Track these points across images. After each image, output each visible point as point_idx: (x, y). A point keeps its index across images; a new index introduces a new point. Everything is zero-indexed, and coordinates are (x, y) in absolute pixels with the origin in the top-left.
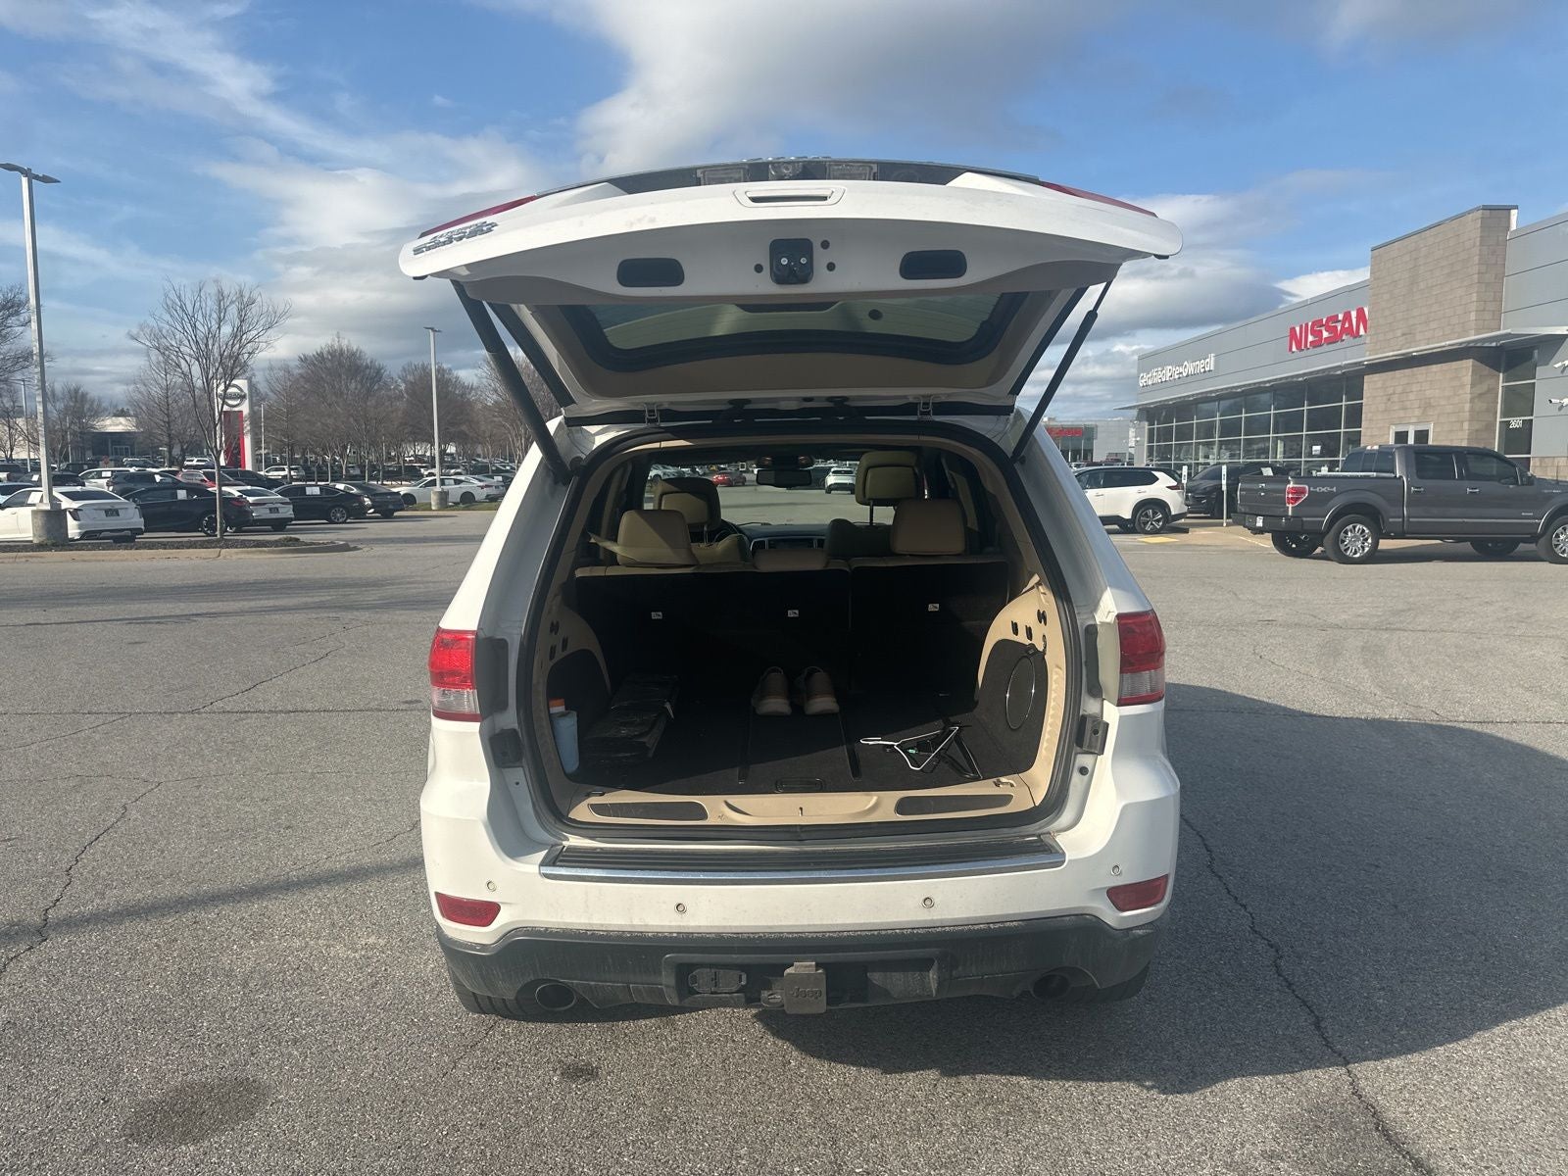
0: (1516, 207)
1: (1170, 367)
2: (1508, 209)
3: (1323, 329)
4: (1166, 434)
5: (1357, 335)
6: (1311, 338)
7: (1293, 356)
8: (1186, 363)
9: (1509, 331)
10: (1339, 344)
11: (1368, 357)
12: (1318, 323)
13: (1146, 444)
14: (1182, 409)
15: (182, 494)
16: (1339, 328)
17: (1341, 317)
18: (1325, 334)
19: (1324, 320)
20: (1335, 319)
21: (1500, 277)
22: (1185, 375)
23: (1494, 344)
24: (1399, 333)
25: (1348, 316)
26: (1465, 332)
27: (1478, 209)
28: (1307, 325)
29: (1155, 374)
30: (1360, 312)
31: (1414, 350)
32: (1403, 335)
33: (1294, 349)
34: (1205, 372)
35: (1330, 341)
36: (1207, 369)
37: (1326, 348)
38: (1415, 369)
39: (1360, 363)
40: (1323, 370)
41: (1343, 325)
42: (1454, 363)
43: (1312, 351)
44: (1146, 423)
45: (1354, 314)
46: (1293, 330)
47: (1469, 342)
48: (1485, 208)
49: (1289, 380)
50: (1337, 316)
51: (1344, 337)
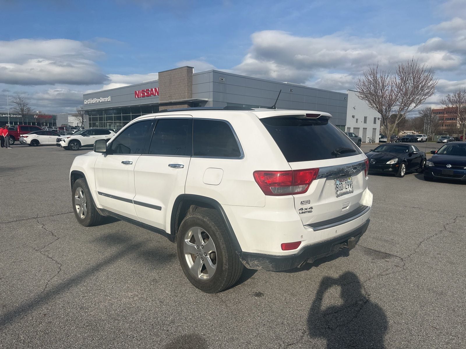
0: (194, 68)
1: (95, 99)
2: (192, 68)
3: (145, 92)
4: (95, 119)
5: (155, 95)
6: (141, 95)
7: (136, 99)
8: (101, 98)
9: (197, 98)
10: (150, 97)
11: (159, 102)
12: (143, 91)
13: (88, 122)
14: (100, 112)
16: (150, 93)
17: (150, 90)
18: (146, 94)
19: (145, 90)
20: (148, 90)
21: (192, 85)
22: (101, 102)
23: (191, 101)
24: (167, 96)
25: (152, 90)
26: (185, 98)
27: (186, 67)
28: (140, 91)
29: (90, 100)
30: (156, 89)
31: (172, 101)
32: (169, 97)
33: (137, 97)
34: (108, 101)
35: (147, 96)
37: (146, 98)
38: (173, 106)
39: (158, 103)
40: (147, 104)
41: (151, 93)
42: (182, 105)
43: (142, 98)
44: (88, 116)
45: (154, 90)
46: (136, 92)
47: (186, 100)
48: (188, 67)
50: (149, 90)
51: (151, 95)
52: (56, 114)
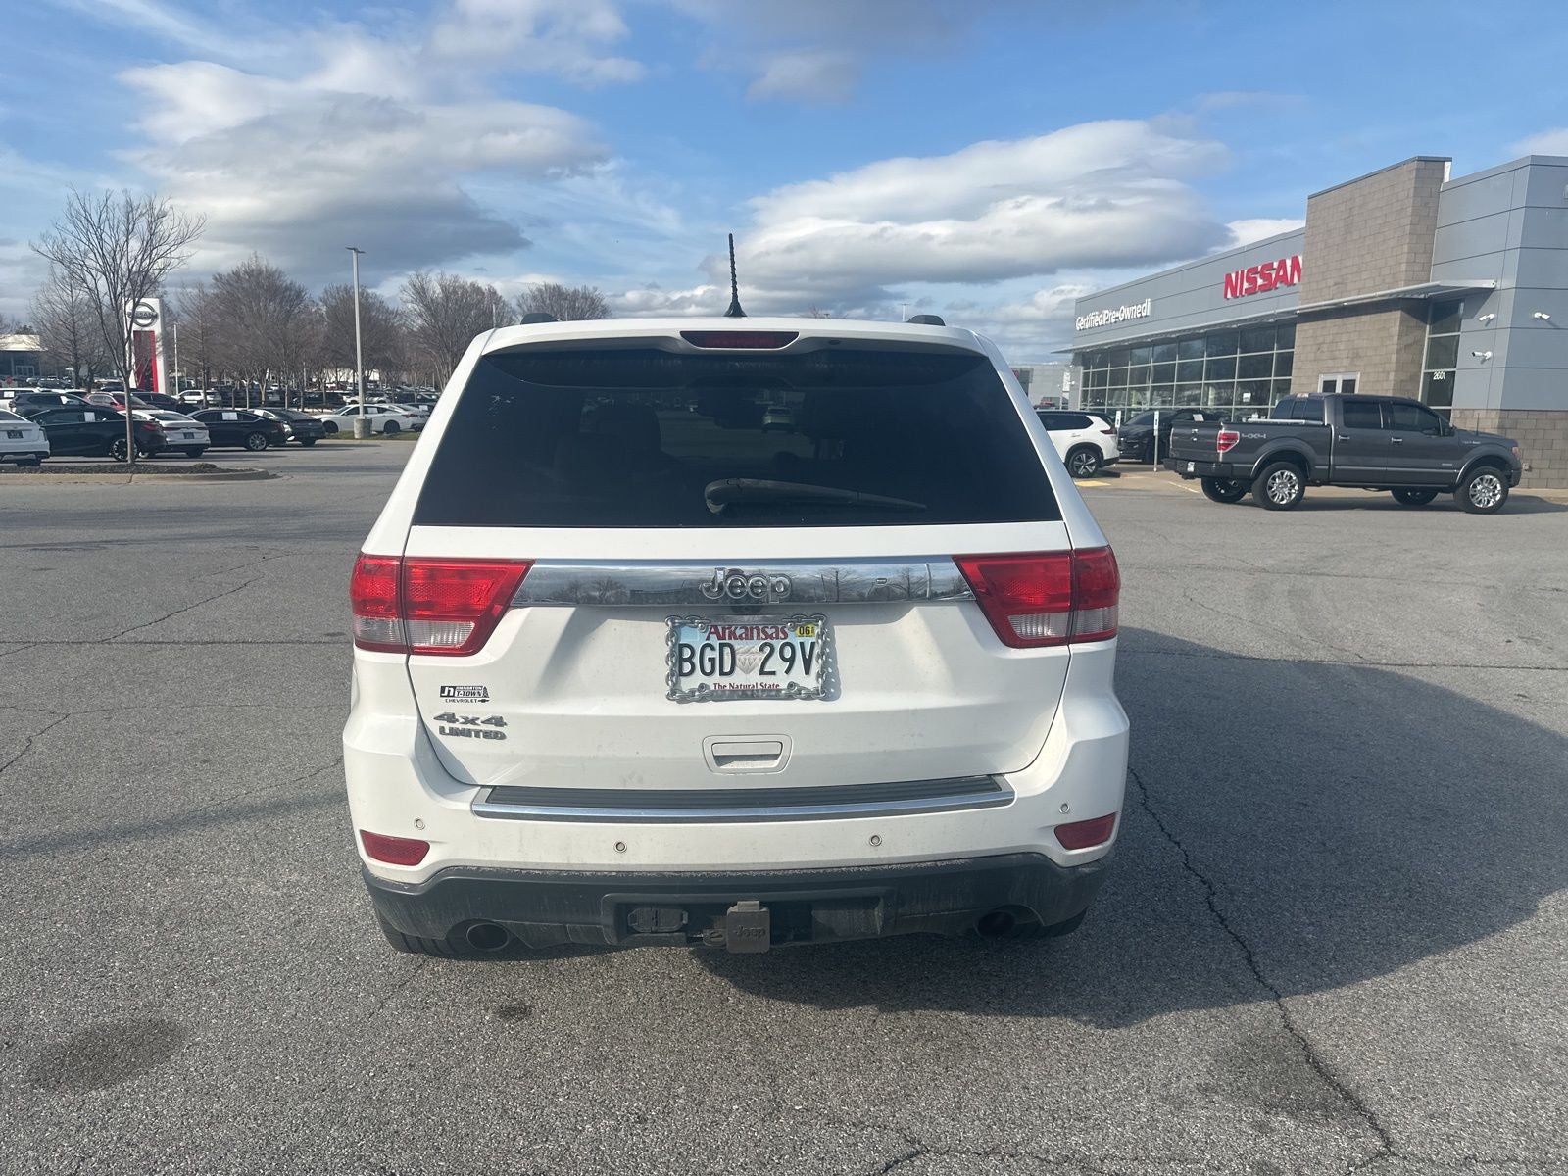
0: (1450, 159)
1: (1107, 311)
2: (1442, 161)
3: (1258, 276)
4: (1101, 379)
5: (1291, 284)
6: (1246, 285)
7: (1226, 303)
8: (1123, 307)
9: (1437, 283)
10: (1273, 293)
11: (1299, 306)
12: (1253, 270)
13: (1081, 389)
14: (1117, 353)
15: (90, 417)
16: (1274, 276)
17: (1275, 265)
18: (1260, 282)
19: (1260, 267)
20: (1269, 266)
21: (1432, 229)
22: (1121, 319)
23: (1422, 296)
24: (1331, 282)
25: (1282, 264)
26: (1396, 283)
27: (1413, 160)
28: (1242, 272)
29: (1092, 318)
30: (1295, 260)
31: (1346, 299)
32: (1336, 284)
33: (1229, 296)
34: (1141, 317)
35: (1264, 288)
36: (1143, 314)
37: (1260, 295)
38: (1345, 319)
39: (1292, 312)
40: (1256, 318)
41: (1278, 273)
42: (1382, 314)
43: (1248, 298)
44: (1082, 368)
45: (1288, 262)
46: (1229, 277)
47: (1399, 293)
48: (1421, 159)
49: (1223, 326)
50: (1272, 264)
51: (1278, 285)
52: (1029, 367)
